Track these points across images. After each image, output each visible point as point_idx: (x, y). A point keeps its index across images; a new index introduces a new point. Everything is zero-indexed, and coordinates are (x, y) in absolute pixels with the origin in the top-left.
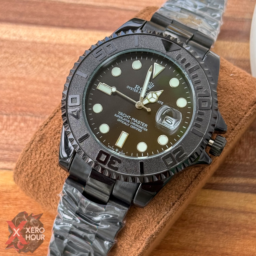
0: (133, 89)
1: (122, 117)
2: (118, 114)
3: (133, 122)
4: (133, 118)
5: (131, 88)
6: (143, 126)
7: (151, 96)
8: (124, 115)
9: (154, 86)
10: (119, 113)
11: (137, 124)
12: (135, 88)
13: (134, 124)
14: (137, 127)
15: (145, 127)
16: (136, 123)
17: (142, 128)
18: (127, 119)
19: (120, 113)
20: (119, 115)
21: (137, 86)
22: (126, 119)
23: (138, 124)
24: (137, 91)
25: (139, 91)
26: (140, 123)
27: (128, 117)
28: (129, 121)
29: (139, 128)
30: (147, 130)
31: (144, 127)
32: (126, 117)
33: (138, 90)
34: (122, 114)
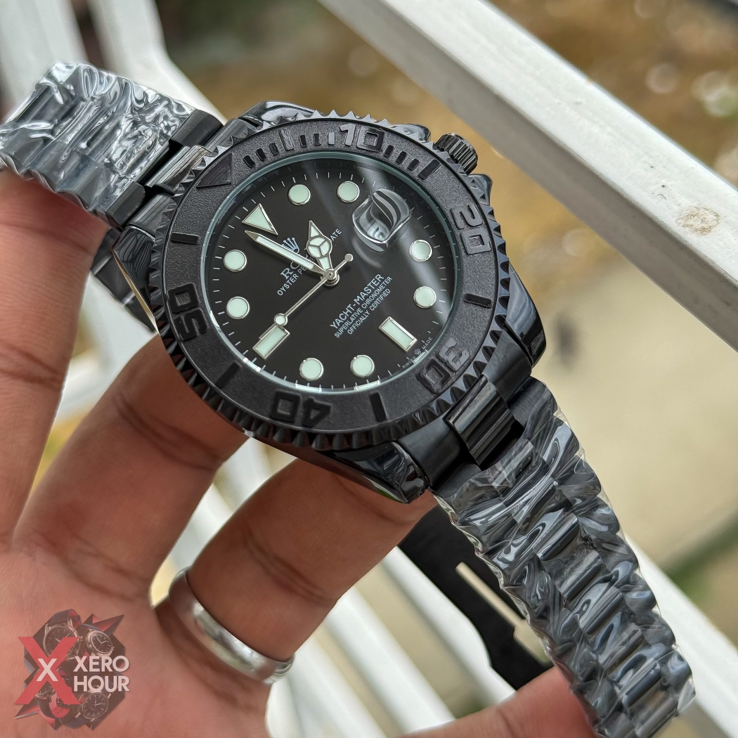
0: (288, 284)
1: (345, 321)
2: (336, 330)
3: (364, 301)
4: (355, 300)
5: (285, 288)
6: (379, 285)
7: (317, 249)
8: (343, 317)
9: (293, 239)
10: (334, 326)
11: (370, 295)
12: (287, 277)
13: (368, 301)
14: (377, 297)
15: (382, 280)
16: (366, 297)
17: (381, 287)
18: (353, 312)
19: (336, 325)
20: (339, 327)
21: (282, 273)
22: (353, 316)
23: (372, 293)
24: (295, 276)
25: (295, 271)
26: (370, 287)
27: (349, 309)
28: (359, 310)
29: (381, 293)
30: (389, 278)
31: (380, 283)
32: (349, 313)
33: (293, 274)
34: (338, 321)
